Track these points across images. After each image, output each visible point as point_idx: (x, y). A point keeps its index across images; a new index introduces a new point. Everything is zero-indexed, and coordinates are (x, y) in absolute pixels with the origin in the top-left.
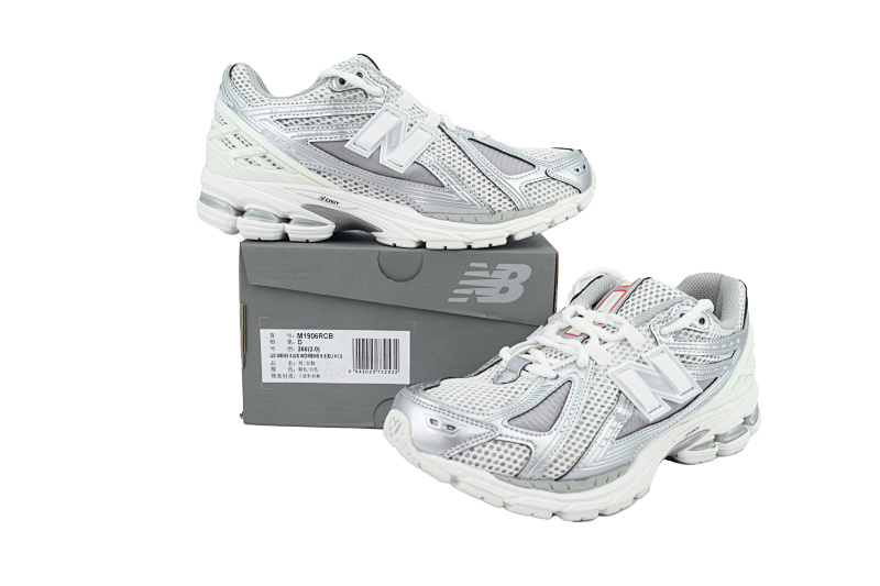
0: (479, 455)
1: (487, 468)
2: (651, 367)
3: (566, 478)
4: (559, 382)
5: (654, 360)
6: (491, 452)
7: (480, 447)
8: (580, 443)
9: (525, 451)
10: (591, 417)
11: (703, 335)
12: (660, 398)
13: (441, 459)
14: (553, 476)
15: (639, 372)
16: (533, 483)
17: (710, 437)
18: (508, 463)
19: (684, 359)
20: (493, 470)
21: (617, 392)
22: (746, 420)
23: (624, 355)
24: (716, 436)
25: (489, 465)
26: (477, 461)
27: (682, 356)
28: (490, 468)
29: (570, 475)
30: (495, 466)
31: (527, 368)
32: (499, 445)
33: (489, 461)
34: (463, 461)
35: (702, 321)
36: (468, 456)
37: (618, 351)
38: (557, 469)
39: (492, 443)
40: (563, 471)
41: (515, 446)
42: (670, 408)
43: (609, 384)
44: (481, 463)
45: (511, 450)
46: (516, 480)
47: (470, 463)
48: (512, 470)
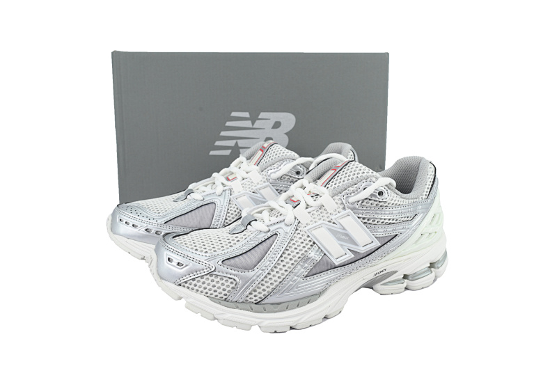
0: (198, 284)
1: (204, 293)
2: (338, 226)
3: (263, 302)
4: (269, 235)
5: (341, 221)
6: (207, 282)
7: (199, 279)
8: (276, 278)
9: (232, 283)
10: (288, 260)
11: (381, 204)
12: (346, 248)
13: (174, 286)
14: (253, 300)
15: (329, 229)
16: (236, 304)
17: (399, 276)
18: (219, 291)
19: (366, 221)
20: (208, 295)
21: (311, 243)
22: (432, 265)
23: (320, 217)
24: (405, 275)
25: (205, 291)
26: (196, 288)
27: (364, 219)
28: (207, 293)
29: (266, 301)
30: (210, 292)
31: (252, 223)
32: (213, 278)
33: (205, 288)
34: (188, 288)
35: (381, 193)
36: (190, 284)
37: (317, 214)
38: (255, 296)
39: (208, 276)
40: (260, 298)
41: (225, 279)
42: (353, 256)
43: (305, 237)
44: (200, 290)
45: (221, 282)
46: (225, 302)
47: (193, 289)
48: (222, 295)
